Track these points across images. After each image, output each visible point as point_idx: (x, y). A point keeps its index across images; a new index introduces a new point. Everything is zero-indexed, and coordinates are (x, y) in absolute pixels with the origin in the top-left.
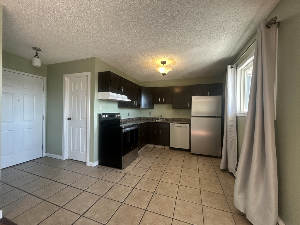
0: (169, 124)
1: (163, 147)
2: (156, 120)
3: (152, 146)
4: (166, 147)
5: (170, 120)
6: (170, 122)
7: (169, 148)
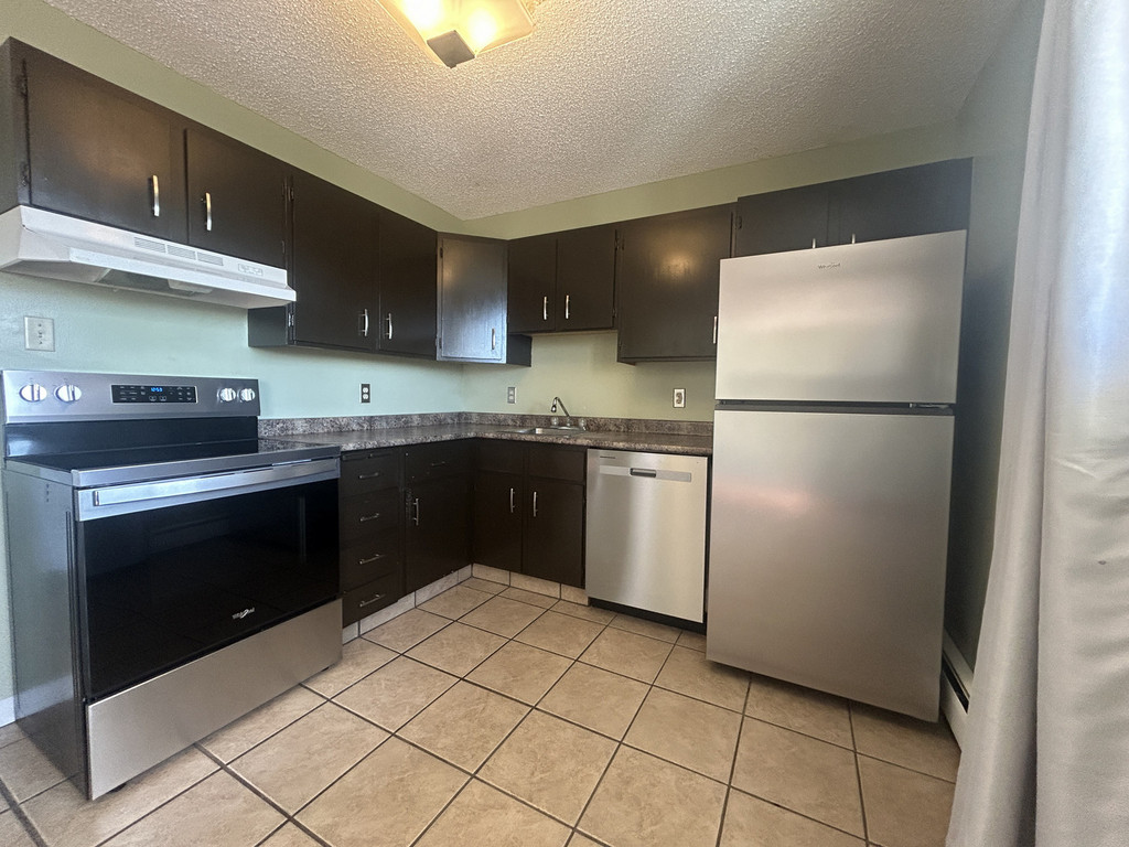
0: (582, 451)
1: (553, 589)
2: (532, 432)
3: (497, 576)
4: (570, 593)
5: (612, 428)
6: (585, 442)
7: (586, 602)
